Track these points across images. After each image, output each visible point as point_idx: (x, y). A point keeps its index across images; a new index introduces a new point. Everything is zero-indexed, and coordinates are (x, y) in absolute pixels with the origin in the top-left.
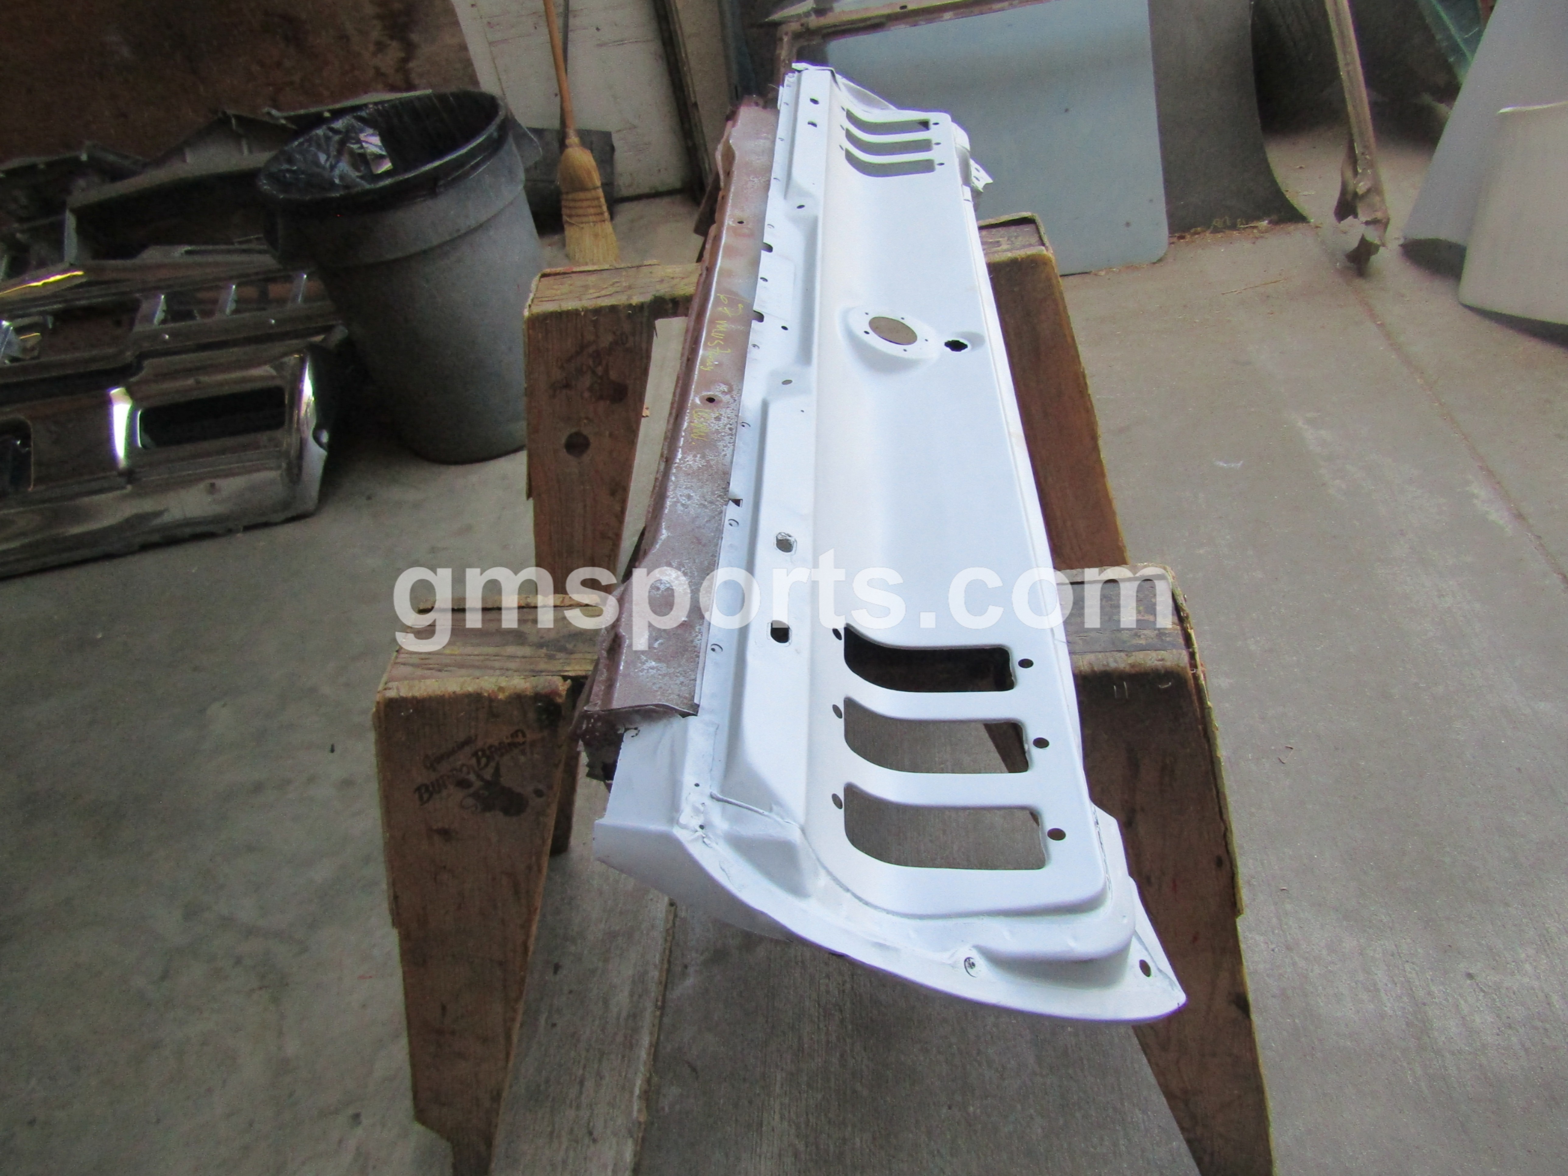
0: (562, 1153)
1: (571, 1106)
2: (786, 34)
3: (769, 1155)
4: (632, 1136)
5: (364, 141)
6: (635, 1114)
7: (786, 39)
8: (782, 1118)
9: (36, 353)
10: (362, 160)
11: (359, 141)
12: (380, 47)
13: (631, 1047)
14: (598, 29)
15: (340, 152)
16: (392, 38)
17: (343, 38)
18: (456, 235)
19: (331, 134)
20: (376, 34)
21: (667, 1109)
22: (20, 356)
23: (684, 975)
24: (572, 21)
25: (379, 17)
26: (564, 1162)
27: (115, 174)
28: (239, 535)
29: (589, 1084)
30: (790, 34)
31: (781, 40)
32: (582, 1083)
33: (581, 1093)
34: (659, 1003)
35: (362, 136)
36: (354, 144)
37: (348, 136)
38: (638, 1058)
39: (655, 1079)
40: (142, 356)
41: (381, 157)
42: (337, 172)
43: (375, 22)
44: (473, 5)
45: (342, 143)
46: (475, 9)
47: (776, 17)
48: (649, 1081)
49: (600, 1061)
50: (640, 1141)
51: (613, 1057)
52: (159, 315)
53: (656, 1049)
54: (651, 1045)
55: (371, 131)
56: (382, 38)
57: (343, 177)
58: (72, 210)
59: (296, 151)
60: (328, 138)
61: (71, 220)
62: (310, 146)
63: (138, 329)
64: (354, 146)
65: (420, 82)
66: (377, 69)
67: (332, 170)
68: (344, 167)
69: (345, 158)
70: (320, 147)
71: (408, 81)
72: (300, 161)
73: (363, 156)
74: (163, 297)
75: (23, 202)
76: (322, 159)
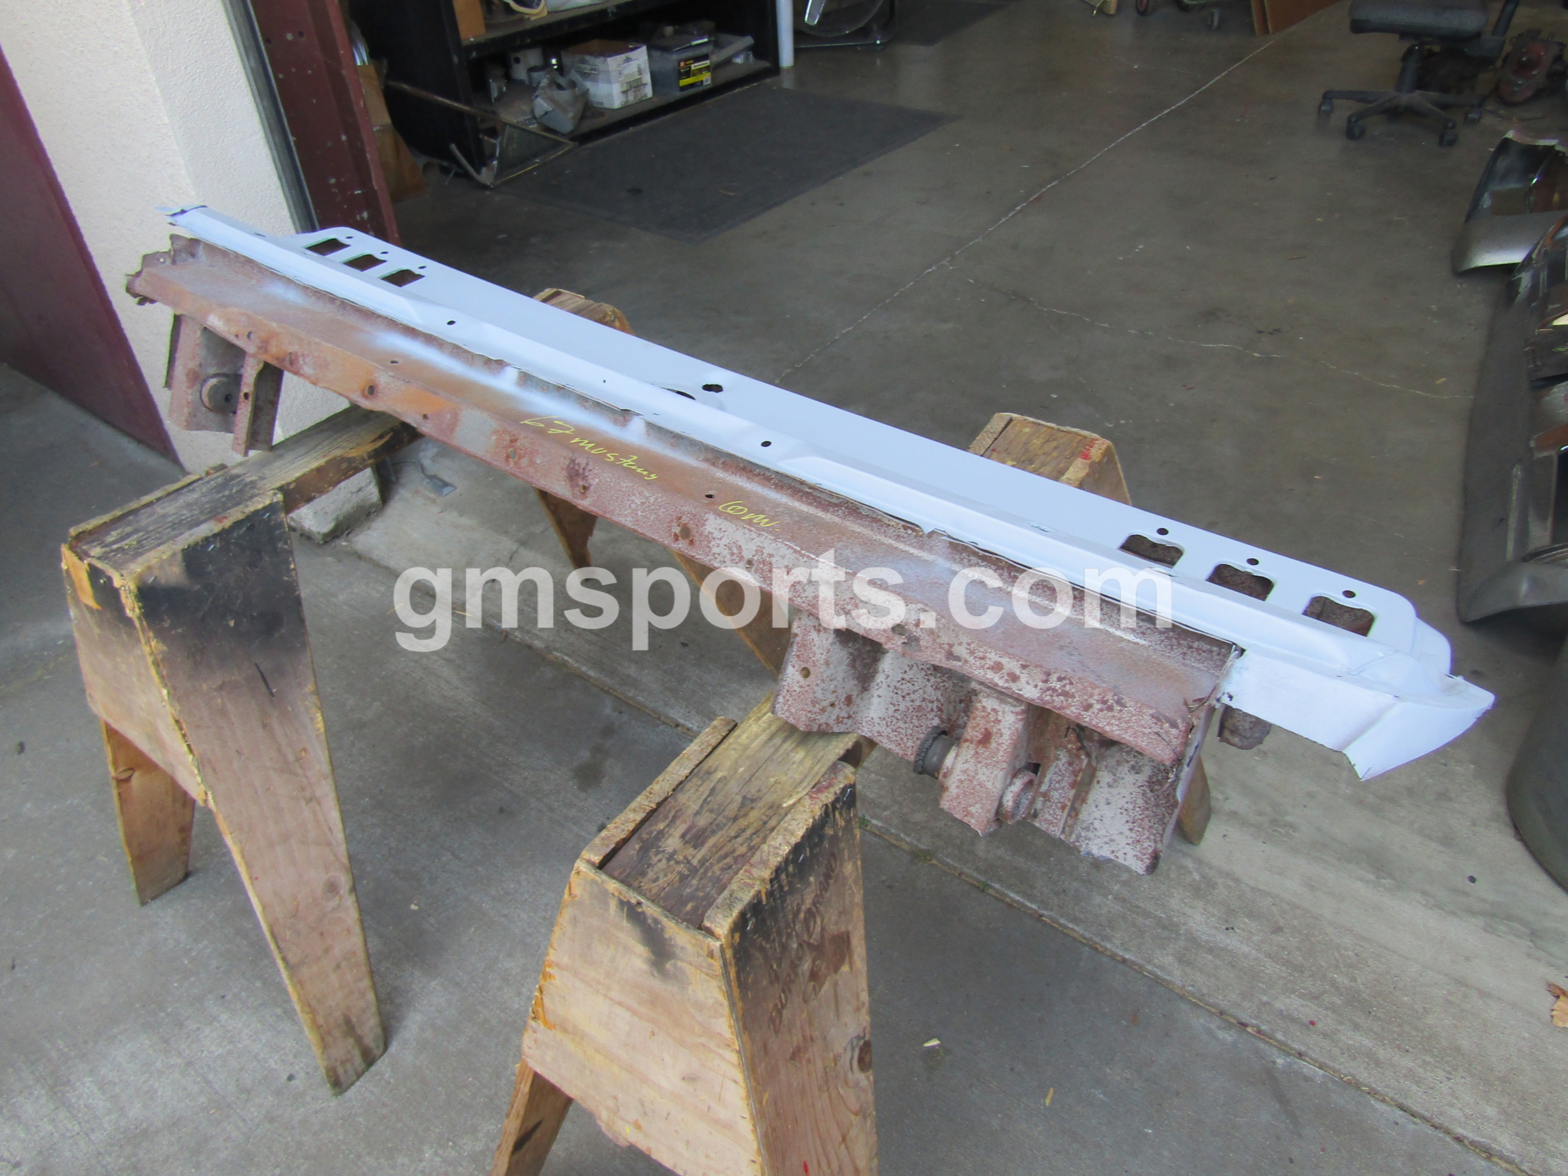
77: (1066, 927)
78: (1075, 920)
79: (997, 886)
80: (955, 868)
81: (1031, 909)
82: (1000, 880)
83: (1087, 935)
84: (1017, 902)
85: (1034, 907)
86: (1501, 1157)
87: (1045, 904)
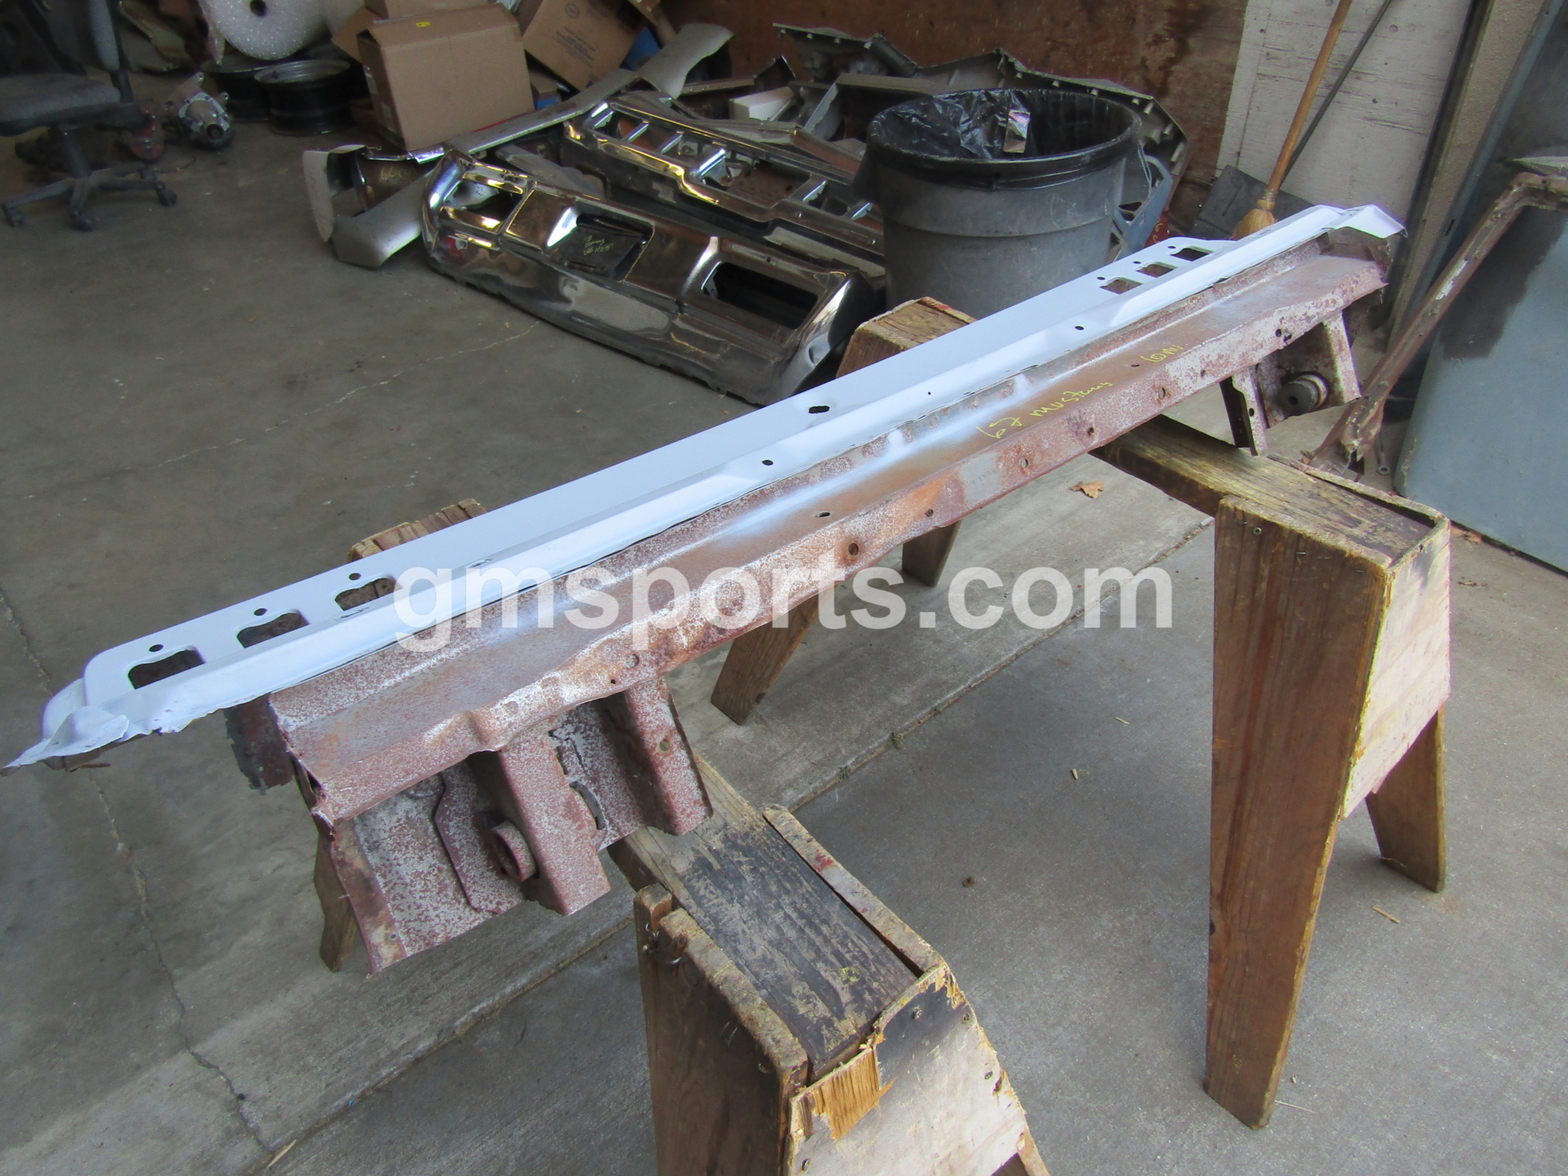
0: (394, 998)
1: (433, 973)
2: (1519, 185)
3: (487, 1150)
4: (438, 1036)
5: (1011, 118)
6: (458, 1023)
7: (1515, 190)
8: (524, 1136)
9: (729, 184)
10: (998, 133)
11: (1006, 116)
12: (1158, 40)
13: (508, 975)
14: (1375, 101)
15: (984, 119)
16: (1172, 35)
17: (1131, 19)
19: (984, 99)
20: (1160, 27)
21: (477, 1043)
22: (717, 181)
23: (598, 963)
24: (1347, 82)
25: (1170, 11)
26: (388, 1005)
27: (892, 70)
28: (722, 396)
29: (459, 971)
30: (1524, 186)
31: (1511, 188)
32: (456, 965)
33: (448, 972)
34: (561, 965)
35: (1012, 112)
36: (1001, 116)
37: (1000, 108)
38: (505, 987)
39: (497, 1014)
40: (776, 222)
41: (1020, 138)
42: (969, 136)
43: (1165, 15)
44: (1262, 31)
45: (992, 111)
46: (1262, 35)
47: (1527, 160)
48: (492, 1010)
49: (482, 963)
50: (442, 1044)
51: (491, 968)
52: (812, 195)
53: (524, 993)
54: (523, 987)
55: (1023, 110)
56: (1163, 33)
57: (972, 142)
58: (837, 85)
59: (939, 101)
60: (980, 102)
61: (832, 92)
62: (958, 103)
63: (789, 199)
64: (1000, 118)
65: (1175, 88)
66: (1144, 60)
67: (966, 132)
68: (979, 133)
69: (986, 126)
70: (968, 107)
71: (1165, 82)
72: (937, 112)
73: (1003, 130)
74: (824, 183)
75: (817, 64)
76: (963, 119)
77: (983, 676)
78: (980, 668)
79: (939, 701)
81: (963, 690)
82: (936, 698)
83: (993, 666)
84: (955, 696)
85: (962, 687)
86: (1167, 551)
87: (962, 681)
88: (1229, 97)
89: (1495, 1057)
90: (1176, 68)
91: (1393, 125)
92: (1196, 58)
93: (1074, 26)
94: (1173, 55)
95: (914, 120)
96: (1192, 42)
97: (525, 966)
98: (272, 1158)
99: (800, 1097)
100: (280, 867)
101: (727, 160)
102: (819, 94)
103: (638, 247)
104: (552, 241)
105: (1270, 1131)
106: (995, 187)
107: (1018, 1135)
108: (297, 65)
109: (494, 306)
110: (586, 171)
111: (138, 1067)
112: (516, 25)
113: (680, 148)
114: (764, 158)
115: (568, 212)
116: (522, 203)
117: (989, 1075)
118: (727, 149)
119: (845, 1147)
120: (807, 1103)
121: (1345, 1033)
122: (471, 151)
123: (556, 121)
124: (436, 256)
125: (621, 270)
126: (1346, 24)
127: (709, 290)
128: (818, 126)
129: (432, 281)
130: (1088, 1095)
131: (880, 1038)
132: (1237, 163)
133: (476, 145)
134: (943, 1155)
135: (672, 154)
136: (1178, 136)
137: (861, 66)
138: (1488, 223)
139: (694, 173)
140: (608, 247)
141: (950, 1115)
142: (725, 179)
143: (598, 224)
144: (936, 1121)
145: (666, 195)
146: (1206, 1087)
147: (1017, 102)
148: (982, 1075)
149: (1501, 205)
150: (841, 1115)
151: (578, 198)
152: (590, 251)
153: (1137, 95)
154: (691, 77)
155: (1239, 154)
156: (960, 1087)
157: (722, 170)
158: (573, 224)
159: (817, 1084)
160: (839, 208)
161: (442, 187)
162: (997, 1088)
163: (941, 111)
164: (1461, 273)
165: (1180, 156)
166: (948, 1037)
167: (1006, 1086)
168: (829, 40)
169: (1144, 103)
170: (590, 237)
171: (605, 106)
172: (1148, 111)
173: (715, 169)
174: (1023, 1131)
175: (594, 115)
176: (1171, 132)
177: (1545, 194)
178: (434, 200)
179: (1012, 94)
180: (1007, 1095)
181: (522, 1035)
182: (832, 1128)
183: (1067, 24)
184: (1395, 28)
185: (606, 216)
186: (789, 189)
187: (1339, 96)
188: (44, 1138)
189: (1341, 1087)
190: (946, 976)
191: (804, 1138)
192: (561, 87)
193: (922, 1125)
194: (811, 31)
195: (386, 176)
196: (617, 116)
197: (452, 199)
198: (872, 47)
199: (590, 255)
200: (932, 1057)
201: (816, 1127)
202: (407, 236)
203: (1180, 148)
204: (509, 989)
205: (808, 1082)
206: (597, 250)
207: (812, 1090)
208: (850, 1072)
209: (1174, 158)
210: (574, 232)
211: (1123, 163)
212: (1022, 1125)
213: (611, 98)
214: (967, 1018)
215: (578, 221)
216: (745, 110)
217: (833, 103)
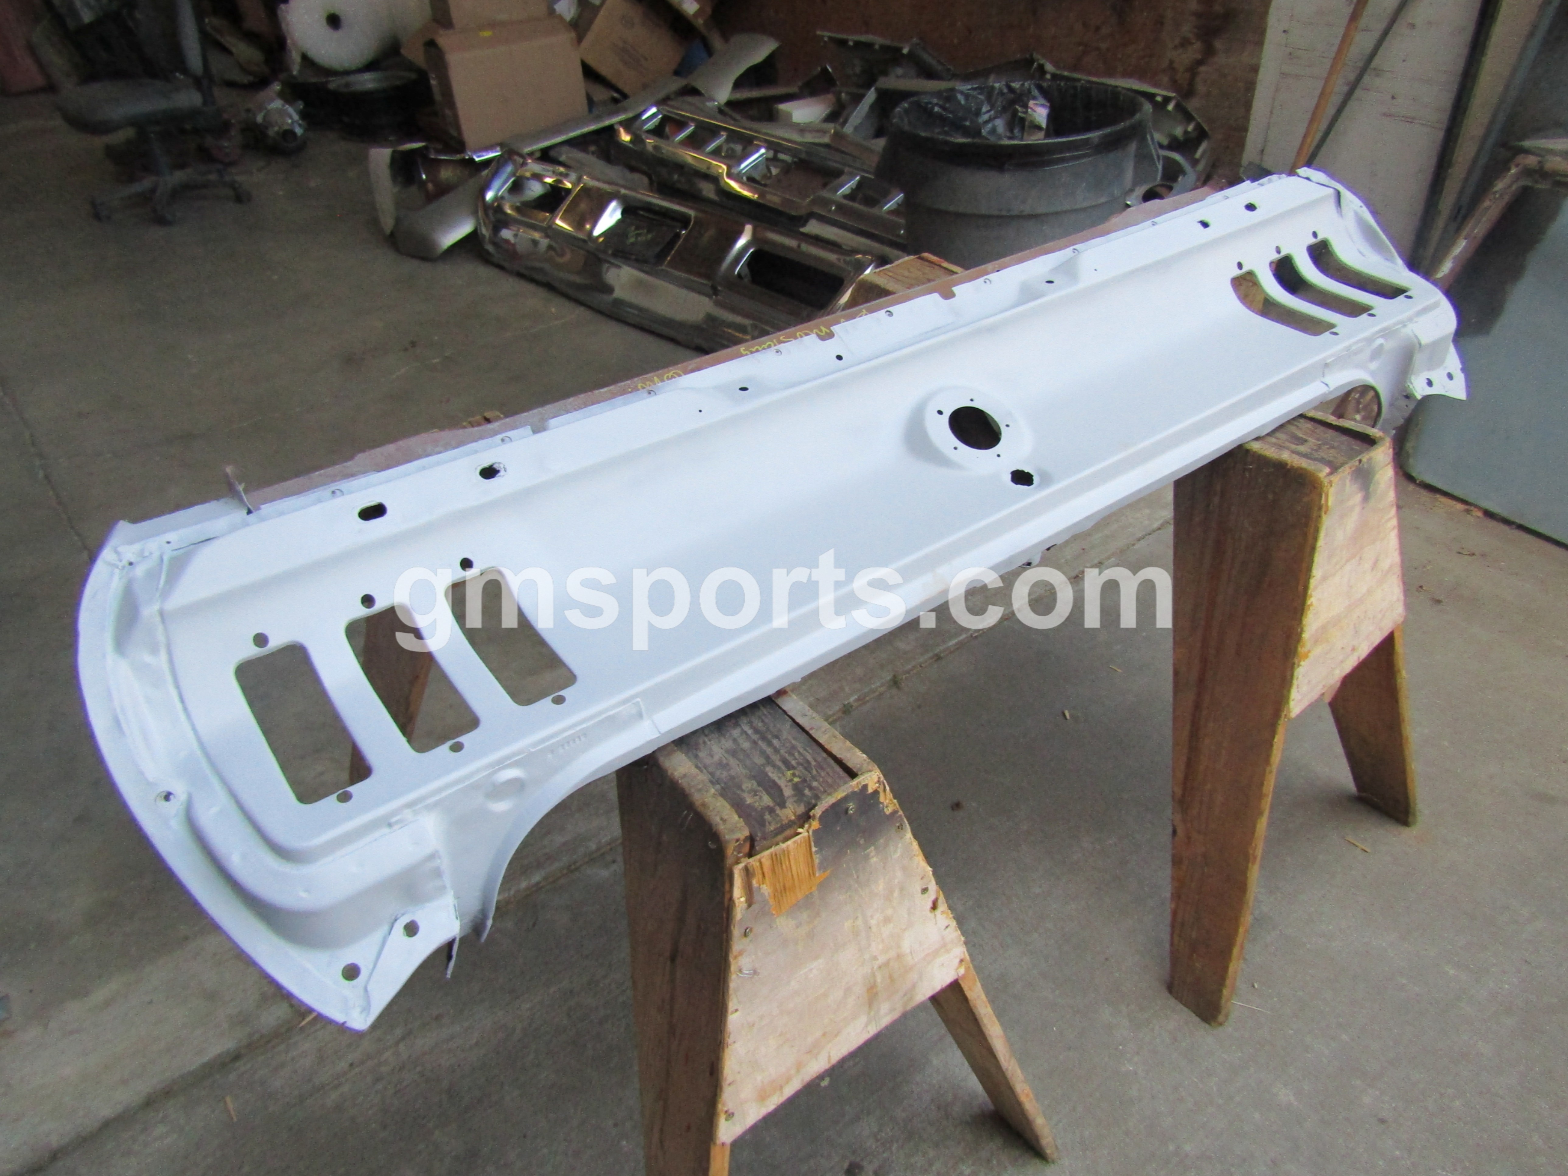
2: (1517, 166)
3: (497, 1019)
5: (1031, 108)
7: (1513, 171)
8: (531, 1009)
9: (768, 182)
10: (1018, 123)
11: (1026, 106)
12: (1185, 43)
14: (1393, 98)
15: (1004, 109)
16: (1198, 37)
17: (1160, 22)
18: (1004, 213)
19: (1005, 90)
20: (1187, 29)
22: (758, 177)
23: (605, 867)
24: (1366, 79)
25: (1196, 14)
27: (930, 76)
30: (1521, 167)
31: (1509, 169)
34: (573, 867)
36: (1021, 106)
37: (1021, 99)
40: (811, 215)
41: (1039, 128)
42: (990, 125)
43: (1192, 18)
44: (1285, 31)
45: (1013, 102)
46: (1285, 35)
47: (1527, 144)
52: (846, 189)
53: (534, 890)
55: (1042, 101)
56: (1190, 35)
57: (993, 131)
58: (876, 89)
59: (962, 93)
60: (1001, 93)
61: (871, 96)
62: (980, 94)
63: (825, 194)
64: (1020, 109)
65: (1201, 88)
66: (1171, 62)
67: (986, 122)
68: (1000, 124)
69: (1007, 116)
70: (989, 98)
71: (1191, 83)
72: (959, 103)
73: (1022, 120)
74: (858, 178)
75: (858, 70)
76: (984, 109)
79: (941, 648)
80: (914, 667)
81: (964, 638)
82: (937, 644)
84: (956, 644)
88: (1253, 96)
89: (1452, 972)
90: (1202, 69)
91: (1410, 120)
92: (1221, 59)
93: (1105, 31)
94: (1199, 57)
95: (936, 109)
96: (1218, 44)
97: (539, 865)
98: (303, 1019)
99: (741, 866)
100: (322, 774)
101: (767, 159)
102: (857, 99)
103: (677, 236)
104: (597, 232)
105: (1228, 1029)
106: (1006, 166)
107: (958, 960)
108: (367, 76)
109: (542, 293)
110: (633, 169)
111: (186, 938)
112: (573, 35)
113: (725, 148)
114: (803, 156)
115: (613, 204)
116: (571, 198)
117: (925, 890)
118: (767, 148)
119: (784, 924)
120: (747, 871)
121: (1308, 946)
122: (527, 150)
123: (607, 123)
124: (490, 248)
125: (660, 257)
126: (1363, 22)
127: (743, 274)
128: (856, 129)
129: (484, 271)
130: (1057, 992)
131: (815, 824)
132: (1261, 160)
133: (531, 145)
134: (882, 959)
135: (716, 153)
136: (1202, 135)
137: (899, 71)
138: (1487, 203)
139: (735, 171)
140: (650, 236)
141: (887, 920)
142: (764, 177)
143: (643, 216)
144: (873, 922)
145: (708, 190)
146: (1170, 988)
147: (1036, 92)
148: (919, 889)
149: (1500, 185)
150: (781, 892)
151: (623, 191)
152: (632, 240)
153: (1160, 93)
154: (738, 84)
155: (1262, 151)
156: (896, 894)
157: (762, 169)
158: (618, 215)
159: (758, 857)
160: (872, 202)
161: (496, 184)
162: (934, 907)
163: (963, 102)
164: (1461, 252)
165: (1204, 152)
166: (882, 841)
167: (942, 906)
168: (869, 46)
169: (1167, 100)
170: (633, 228)
171: (654, 110)
172: (1170, 107)
173: (755, 167)
174: (962, 957)
175: (644, 117)
176: (1195, 129)
177: (1540, 173)
178: (490, 196)
179: (1032, 86)
180: (945, 915)
181: (534, 925)
182: (771, 902)
183: (1098, 29)
184: (1413, 26)
185: (649, 208)
186: (825, 185)
187: (1358, 93)
188: (100, 995)
189: (1300, 993)
190: (879, 782)
191: (745, 905)
192: (616, 95)
193: (860, 922)
194: (852, 38)
195: (446, 174)
196: (665, 120)
197: (507, 195)
198: (910, 52)
199: (632, 244)
200: (867, 858)
201: (757, 897)
202: (462, 230)
203: (1204, 146)
204: (524, 884)
205: (750, 855)
206: (639, 239)
207: (753, 861)
208: (789, 852)
209: (1198, 155)
210: (619, 223)
211: (1133, 147)
212: (960, 951)
213: (660, 103)
214: (901, 827)
215: (623, 213)
216: (789, 115)
217: (872, 107)
